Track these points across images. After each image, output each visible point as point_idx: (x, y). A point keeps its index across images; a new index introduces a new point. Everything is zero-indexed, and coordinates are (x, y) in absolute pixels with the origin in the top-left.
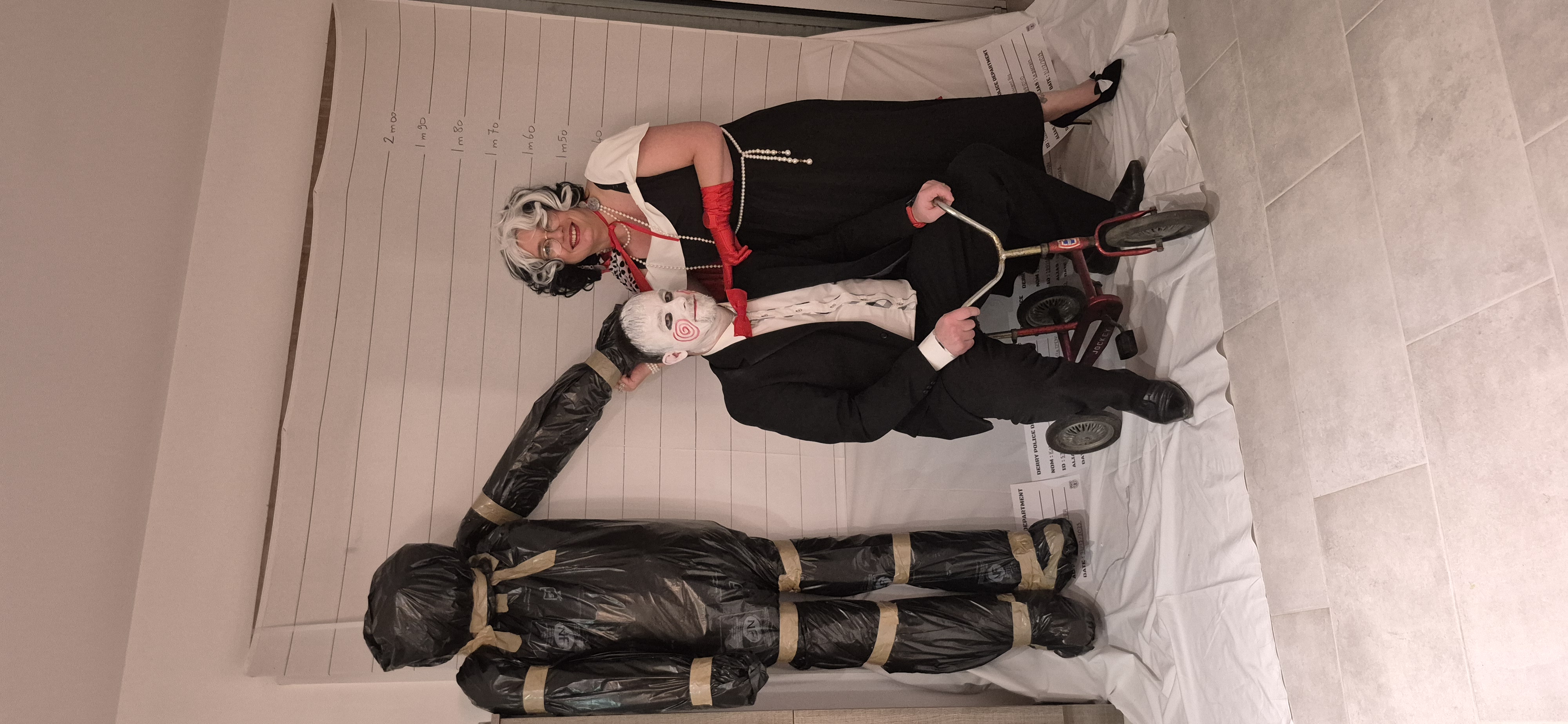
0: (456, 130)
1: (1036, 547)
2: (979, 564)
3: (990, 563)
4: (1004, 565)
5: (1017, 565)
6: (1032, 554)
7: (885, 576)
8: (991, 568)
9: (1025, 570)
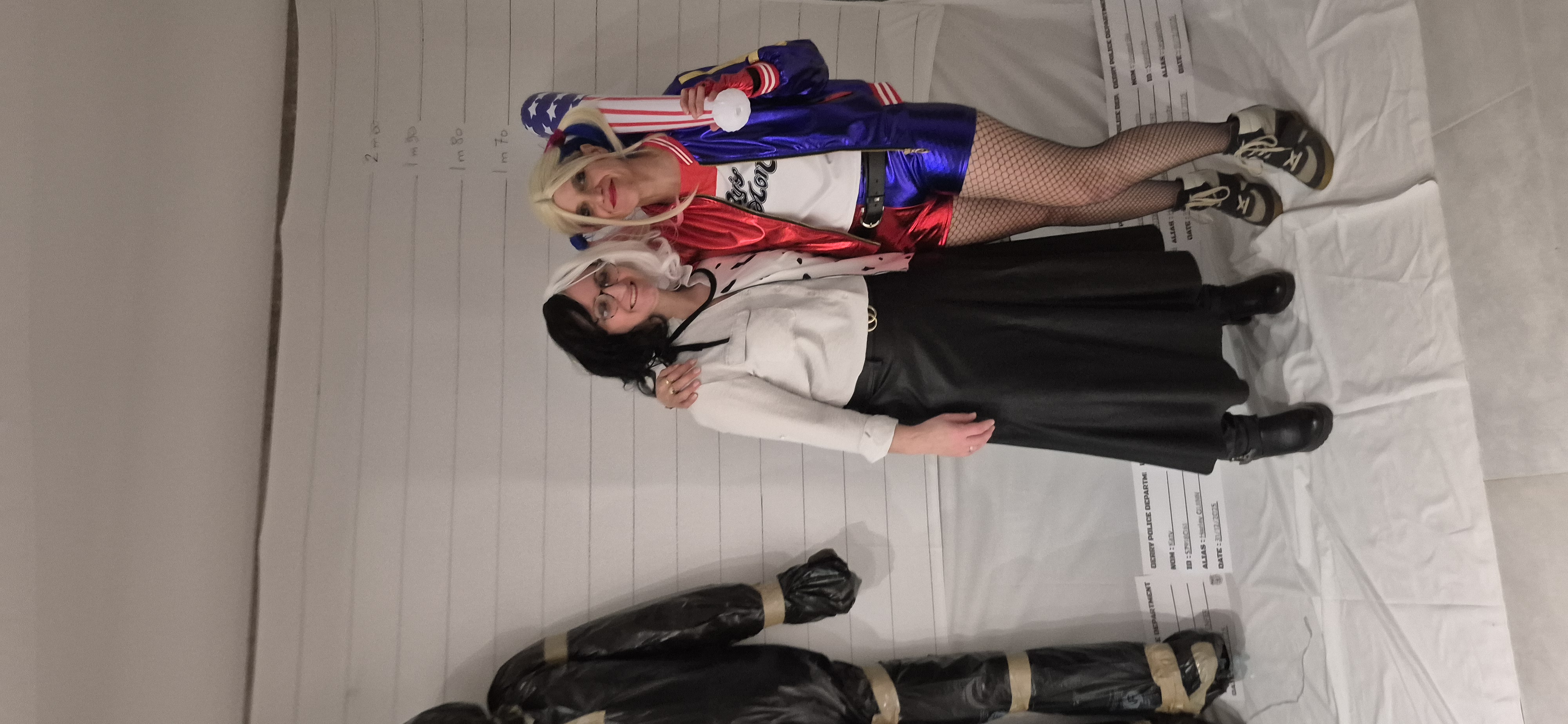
0: (455, 142)
1: (1182, 670)
2: (1113, 691)
3: (1126, 690)
4: (1142, 692)
5: (1158, 691)
6: (1176, 677)
7: (1001, 710)
8: (1127, 696)
9: (1165, 696)
